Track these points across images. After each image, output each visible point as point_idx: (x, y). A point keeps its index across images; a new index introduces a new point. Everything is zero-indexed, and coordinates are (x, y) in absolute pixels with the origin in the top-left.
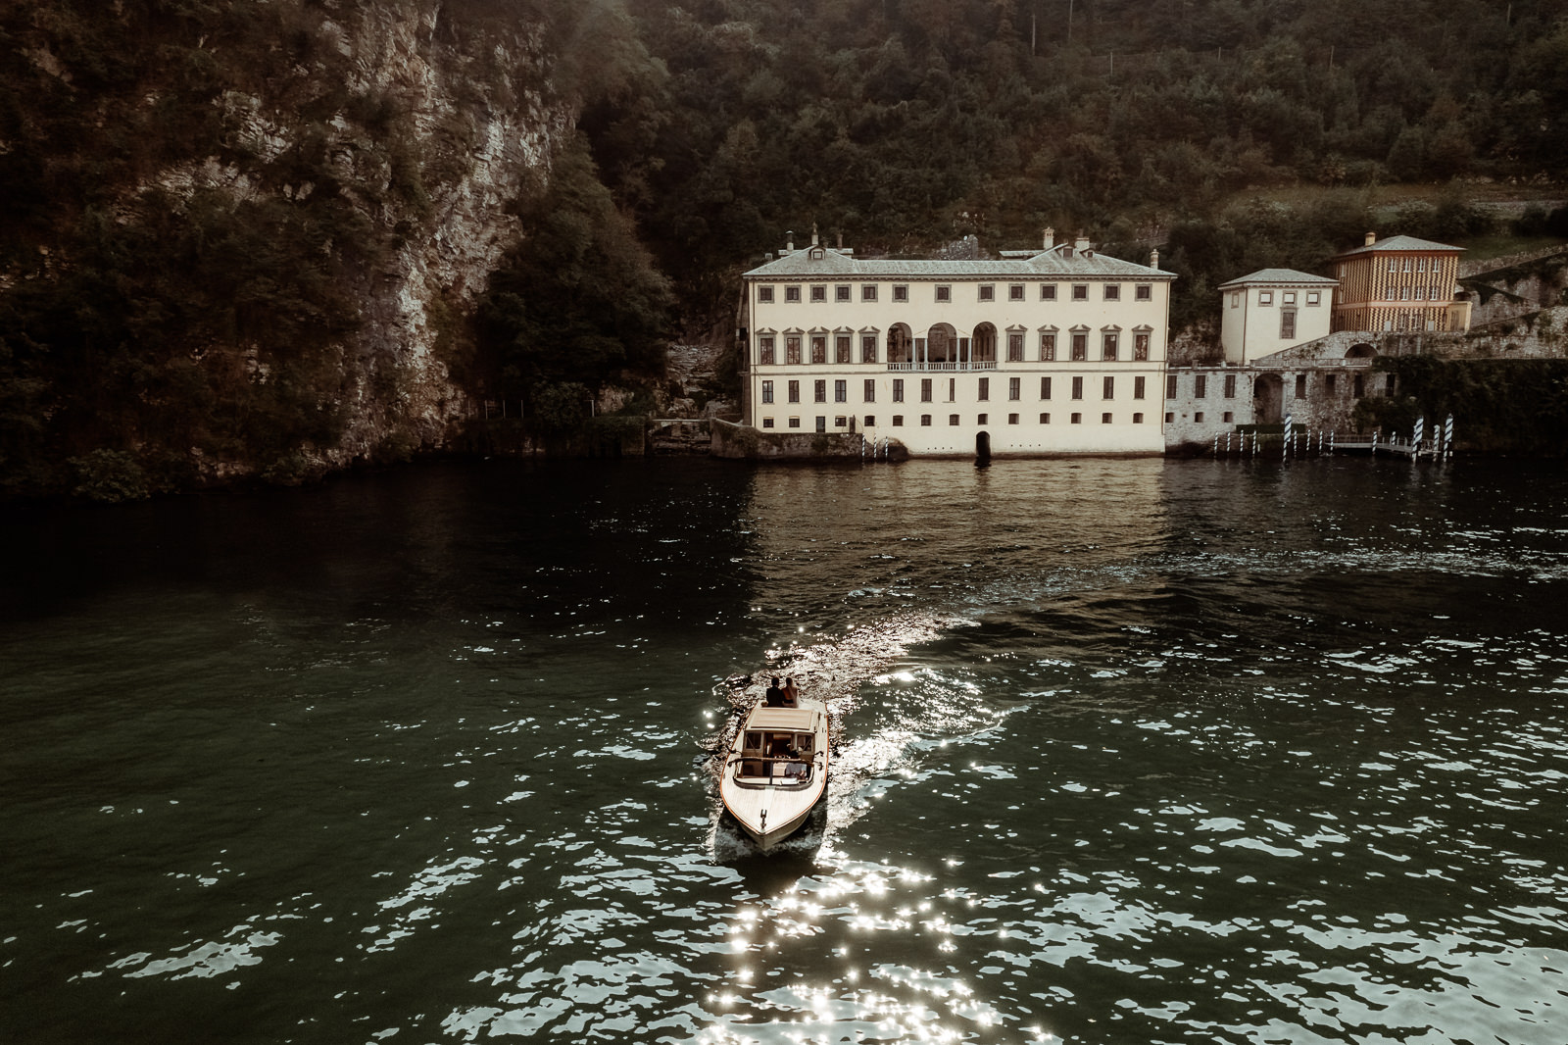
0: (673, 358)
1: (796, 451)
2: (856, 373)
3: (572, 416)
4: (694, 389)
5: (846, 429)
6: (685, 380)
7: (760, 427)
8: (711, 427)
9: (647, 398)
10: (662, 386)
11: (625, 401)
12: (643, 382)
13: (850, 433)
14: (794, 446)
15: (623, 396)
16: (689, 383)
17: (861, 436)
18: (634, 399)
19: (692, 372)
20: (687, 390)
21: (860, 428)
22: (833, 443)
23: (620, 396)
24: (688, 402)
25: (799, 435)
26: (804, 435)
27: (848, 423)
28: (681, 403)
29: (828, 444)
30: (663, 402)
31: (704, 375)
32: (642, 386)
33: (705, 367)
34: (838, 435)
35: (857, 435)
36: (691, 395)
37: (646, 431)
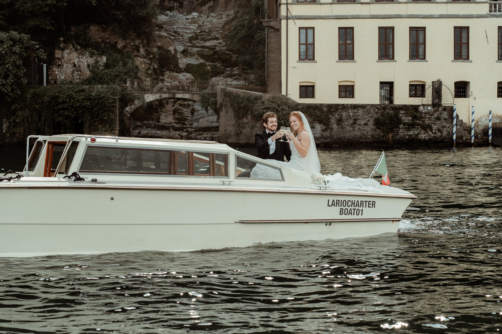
0: (164, 23)
1: (350, 132)
2: (441, 17)
3: (10, 80)
4: (193, 61)
5: (428, 99)
6: (180, 48)
7: (294, 95)
8: (219, 100)
9: (125, 64)
10: (148, 53)
11: (93, 68)
12: (120, 46)
13: (434, 105)
14: (347, 124)
15: (91, 61)
16: (185, 53)
17: (451, 110)
18: (107, 66)
19: (191, 39)
20: (183, 62)
21: (448, 98)
22: (407, 119)
23: (85, 61)
24: (185, 77)
25: (355, 107)
26: (363, 107)
27: (429, 92)
28: (175, 78)
29: (399, 121)
30: (149, 75)
31: (208, 44)
32: (120, 51)
33: (209, 34)
34: (415, 108)
35: (445, 109)
36: (189, 69)
37: (122, 108)
